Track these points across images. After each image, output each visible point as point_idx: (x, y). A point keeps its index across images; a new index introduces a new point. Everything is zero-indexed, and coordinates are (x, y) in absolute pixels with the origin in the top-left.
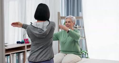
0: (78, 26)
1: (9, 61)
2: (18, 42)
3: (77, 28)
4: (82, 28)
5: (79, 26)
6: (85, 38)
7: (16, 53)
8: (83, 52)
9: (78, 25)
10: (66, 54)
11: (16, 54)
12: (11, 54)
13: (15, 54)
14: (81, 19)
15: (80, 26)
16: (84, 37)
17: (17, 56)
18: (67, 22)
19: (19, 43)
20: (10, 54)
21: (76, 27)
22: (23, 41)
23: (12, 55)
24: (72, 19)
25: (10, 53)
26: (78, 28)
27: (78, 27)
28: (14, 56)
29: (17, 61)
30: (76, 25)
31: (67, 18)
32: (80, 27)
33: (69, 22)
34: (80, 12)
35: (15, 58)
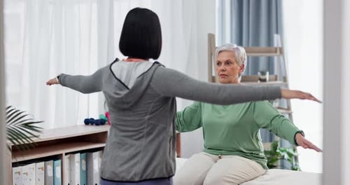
0: (267, 76)
1: (58, 175)
2: (88, 122)
3: (264, 80)
4: (280, 80)
5: (273, 77)
6: (288, 112)
7: (81, 152)
8: (282, 151)
9: (268, 73)
10: (220, 158)
11: (79, 154)
12: (66, 154)
13: (77, 156)
14: (278, 53)
15: (276, 76)
16: (286, 107)
17: (84, 162)
18: (223, 64)
19: (92, 124)
20: (62, 155)
21: (262, 77)
22: (104, 117)
23: (69, 158)
24: (236, 54)
25: (63, 152)
26: (270, 80)
27: (268, 79)
28: (74, 160)
29: (85, 175)
30: (263, 73)
31: (220, 52)
32: (276, 80)
33: (228, 63)
34: (277, 33)
35: (77, 166)
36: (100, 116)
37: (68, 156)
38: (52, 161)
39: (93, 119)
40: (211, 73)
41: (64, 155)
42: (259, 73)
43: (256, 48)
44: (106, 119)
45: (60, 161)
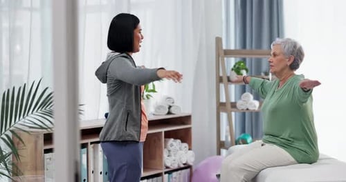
12: (91, 143)
20: (87, 144)
34: (278, 37)
37: (92, 145)
40: (219, 73)
42: (263, 74)
43: (259, 51)
45: (85, 149)
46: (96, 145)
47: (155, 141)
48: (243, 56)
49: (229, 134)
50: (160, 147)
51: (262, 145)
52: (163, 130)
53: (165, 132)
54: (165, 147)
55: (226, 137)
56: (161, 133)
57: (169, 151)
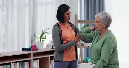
11: (19, 63)
17: (21, 66)
19: (25, 50)
28: (17, 65)
36: (29, 47)
37: (14, 63)
38: (6, 65)
39: (26, 48)
41: (12, 63)
44: (32, 48)
45: (10, 65)
46: (16, 63)
47: (46, 61)
48: (88, 23)
49: (80, 57)
50: (48, 64)
51: (91, 65)
52: (49, 56)
53: (50, 57)
54: (50, 64)
55: (79, 59)
56: (48, 57)
57: (52, 65)
